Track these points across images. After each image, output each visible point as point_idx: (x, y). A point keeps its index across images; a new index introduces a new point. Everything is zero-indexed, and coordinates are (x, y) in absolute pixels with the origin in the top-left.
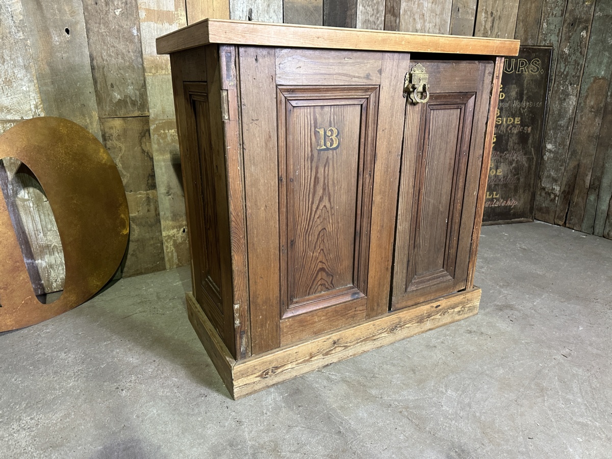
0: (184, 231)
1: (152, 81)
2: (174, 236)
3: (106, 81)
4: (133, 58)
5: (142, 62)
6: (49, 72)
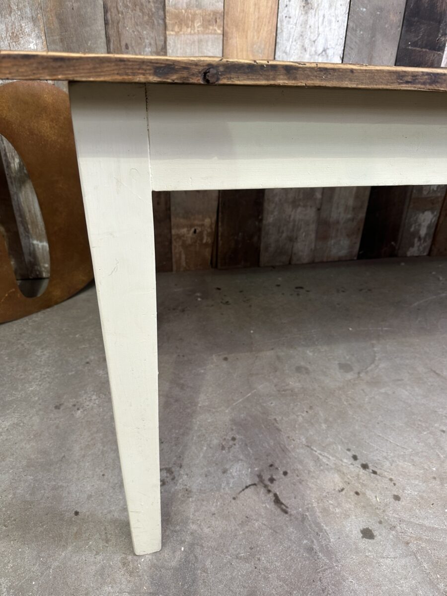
0: (195, 232)
1: (174, 42)
2: (183, 236)
3: (120, 41)
4: (153, 10)
5: (163, 17)
6: (58, 26)
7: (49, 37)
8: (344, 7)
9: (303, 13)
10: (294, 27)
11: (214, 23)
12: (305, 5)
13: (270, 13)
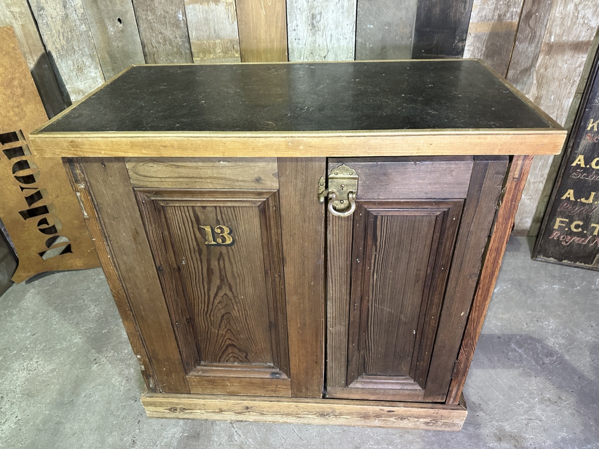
4: (180, 43)
5: (189, 48)
6: (109, 60)
7: (104, 68)
8: (350, 26)
9: (311, 34)
10: (304, 46)
11: (232, 49)
12: (311, 28)
13: (281, 37)
